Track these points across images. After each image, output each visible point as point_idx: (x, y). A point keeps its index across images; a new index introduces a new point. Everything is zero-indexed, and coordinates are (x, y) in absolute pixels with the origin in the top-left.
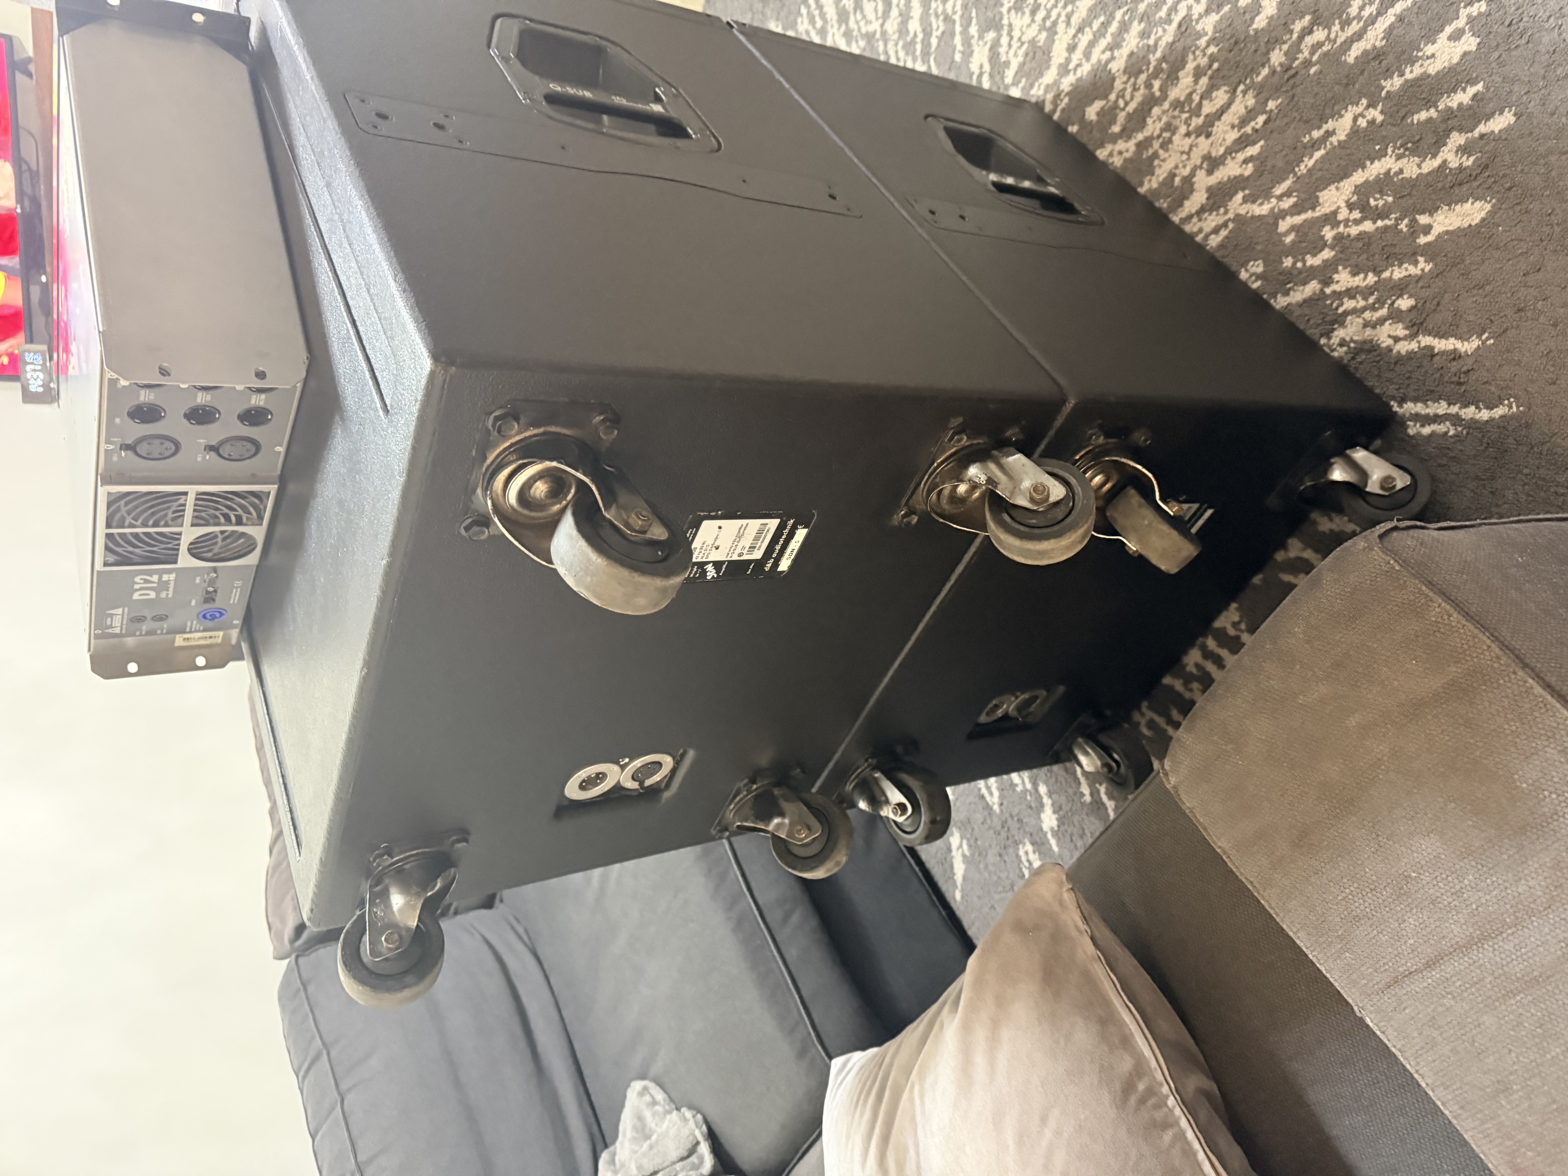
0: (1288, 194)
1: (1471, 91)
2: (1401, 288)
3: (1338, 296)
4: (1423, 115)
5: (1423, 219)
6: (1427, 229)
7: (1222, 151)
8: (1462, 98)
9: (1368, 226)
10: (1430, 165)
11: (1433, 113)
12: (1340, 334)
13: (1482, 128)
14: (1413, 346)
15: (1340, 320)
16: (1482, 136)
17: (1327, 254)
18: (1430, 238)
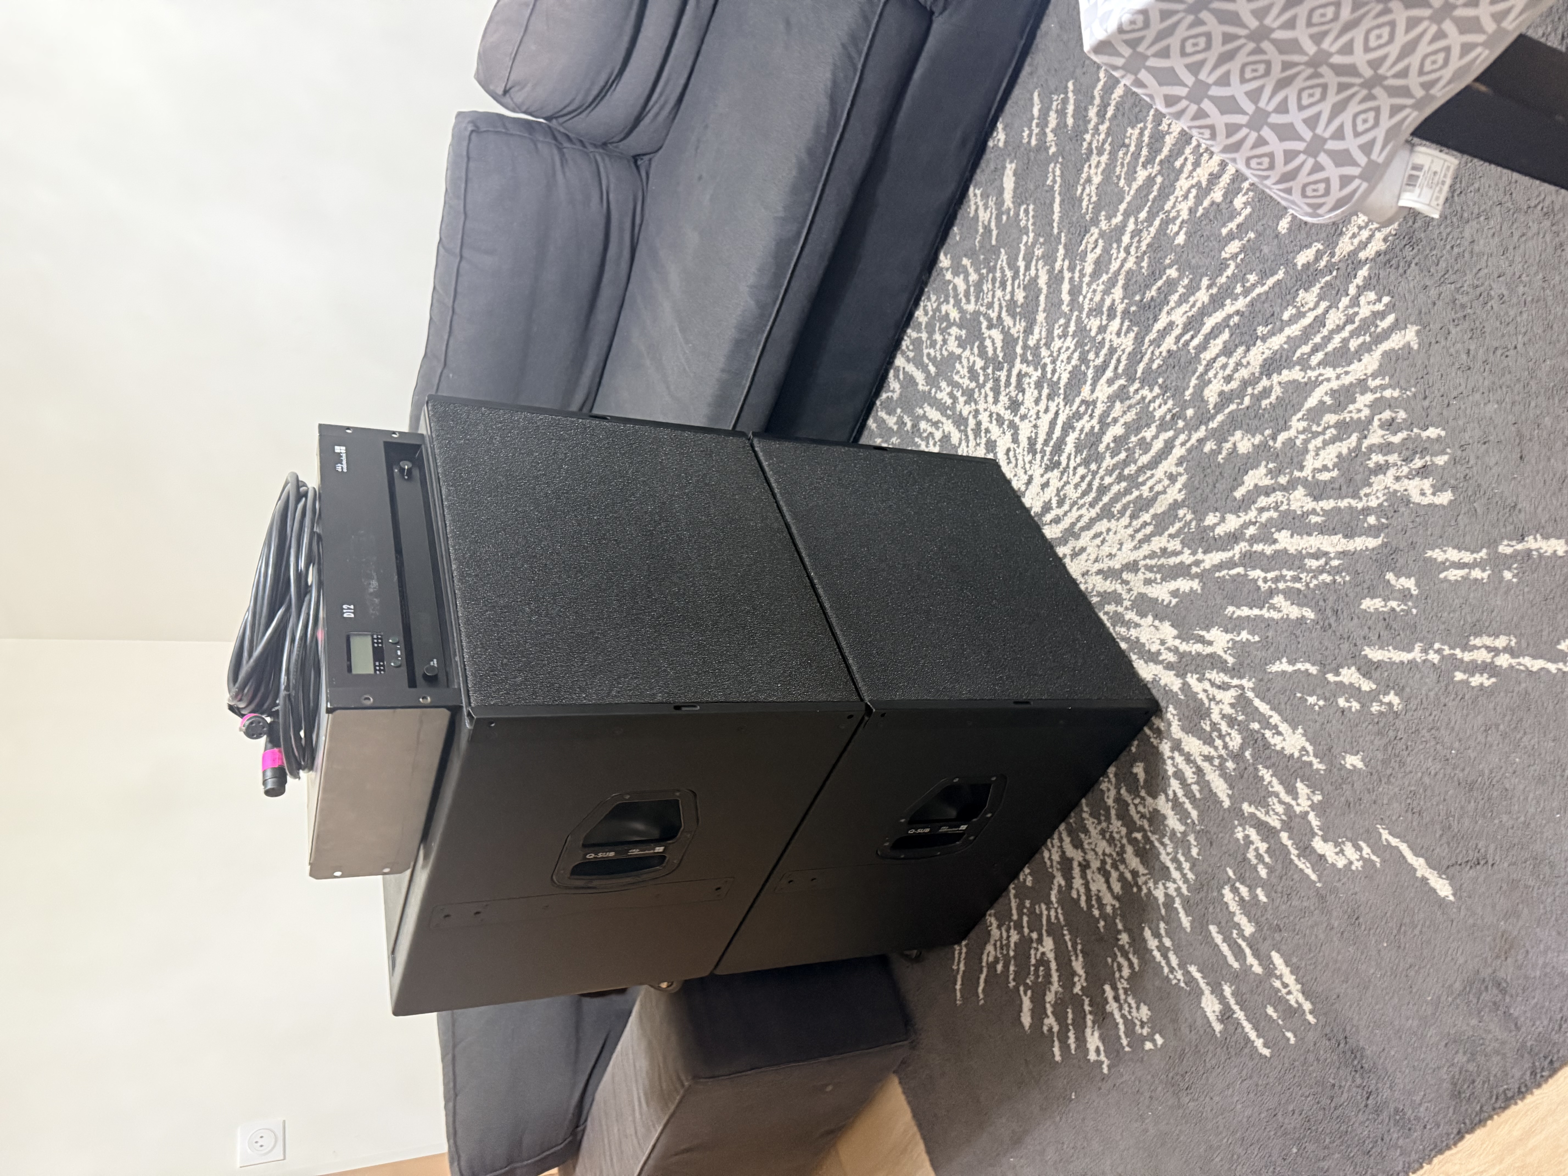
0: (1057, 917)
1: (1073, 1046)
2: (1006, 967)
3: (1008, 931)
4: (1070, 1016)
5: (1029, 993)
6: (1025, 994)
7: (1089, 877)
8: (1072, 1040)
9: (1033, 961)
10: (1049, 1010)
11: (1070, 1021)
12: (995, 924)
13: (1056, 1043)
14: (984, 964)
15: (999, 927)
16: (1053, 1041)
17: (1026, 931)
18: (1022, 993)
